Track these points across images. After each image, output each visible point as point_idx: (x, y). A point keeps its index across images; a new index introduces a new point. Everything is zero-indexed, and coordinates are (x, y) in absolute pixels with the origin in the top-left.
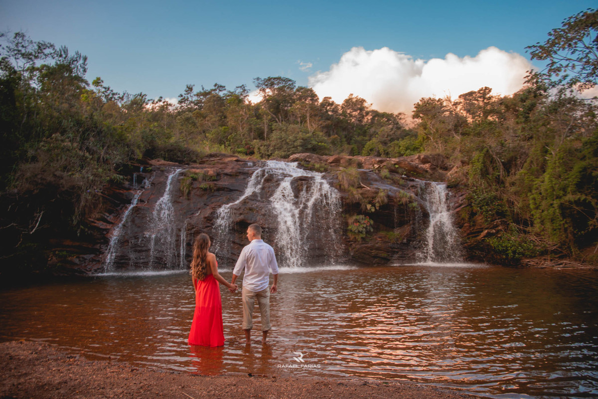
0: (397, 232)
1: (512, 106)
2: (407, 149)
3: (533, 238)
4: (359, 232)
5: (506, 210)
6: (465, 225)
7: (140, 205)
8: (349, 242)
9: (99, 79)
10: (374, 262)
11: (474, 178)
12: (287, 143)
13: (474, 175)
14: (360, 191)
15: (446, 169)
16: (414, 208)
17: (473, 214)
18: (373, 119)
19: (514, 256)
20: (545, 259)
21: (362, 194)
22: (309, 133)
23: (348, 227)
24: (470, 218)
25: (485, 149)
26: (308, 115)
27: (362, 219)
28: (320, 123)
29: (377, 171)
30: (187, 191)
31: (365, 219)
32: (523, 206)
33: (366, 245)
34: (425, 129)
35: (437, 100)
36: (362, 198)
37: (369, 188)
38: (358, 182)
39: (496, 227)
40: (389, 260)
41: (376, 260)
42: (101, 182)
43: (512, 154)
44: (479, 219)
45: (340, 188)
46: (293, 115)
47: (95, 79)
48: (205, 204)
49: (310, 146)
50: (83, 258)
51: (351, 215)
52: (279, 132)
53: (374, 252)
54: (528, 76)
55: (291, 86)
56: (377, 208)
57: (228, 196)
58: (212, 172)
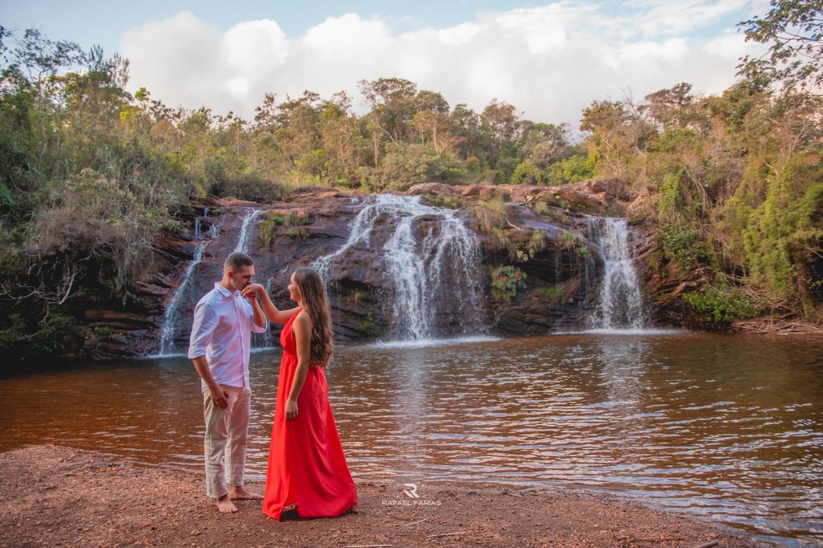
0: (559, 289)
1: (722, 109)
2: (574, 173)
3: (749, 292)
4: (507, 289)
5: (712, 255)
6: (654, 276)
7: (206, 261)
8: (494, 303)
9: (143, 90)
10: (529, 330)
11: (666, 210)
12: (406, 170)
13: (666, 207)
14: (507, 233)
15: (627, 199)
16: (582, 254)
17: (665, 261)
18: (525, 133)
19: (722, 318)
20: (766, 321)
21: (509, 237)
22: (436, 155)
23: (491, 282)
24: (661, 267)
25: (681, 171)
26: (434, 130)
27: (511, 271)
28: (452, 140)
29: (530, 205)
30: (269, 239)
31: (515, 272)
32: (735, 248)
33: (517, 307)
34: (598, 144)
35: (615, 103)
36: (510, 243)
37: (519, 229)
38: (504, 220)
39: (697, 278)
40: (549, 327)
41: (531, 327)
42: (151, 232)
43: (719, 176)
44: (674, 268)
45: (479, 230)
46: (414, 130)
47: (139, 90)
48: (294, 257)
49: (437, 173)
50: (132, 335)
51: (495, 267)
52: (395, 154)
53: (528, 317)
54: (741, 66)
55: (411, 91)
56: (532, 256)
57: (326, 245)
58: (303, 213)
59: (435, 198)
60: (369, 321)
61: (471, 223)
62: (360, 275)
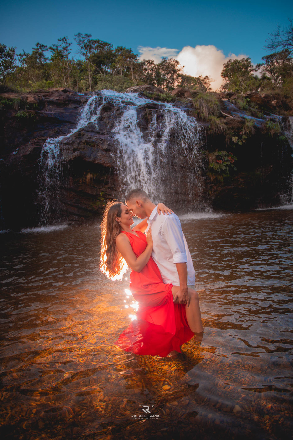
4: (222, 171)
14: (224, 120)
16: (283, 141)
21: (226, 124)
23: (208, 164)
27: (226, 155)
29: (233, 101)
31: (228, 156)
33: (228, 187)
36: (227, 129)
37: (232, 117)
38: (218, 110)
45: (200, 119)
48: (25, 139)
51: (212, 151)
53: (236, 195)
56: (245, 141)
57: (56, 129)
58: (33, 99)
59: (152, 94)
61: (191, 112)
62: (92, 156)
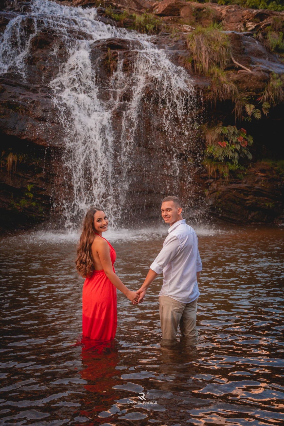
4: (227, 159)
8: (206, 178)
10: (250, 217)
14: (234, 75)
21: (236, 82)
23: (205, 148)
27: (234, 133)
31: (239, 135)
33: (237, 186)
36: (237, 91)
37: (249, 71)
38: (228, 56)
41: (253, 214)
51: (212, 125)
53: (250, 199)
56: (266, 112)
59: (120, 13)
60: (27, 198)
61: (182, 58)
62: (17, 126)
